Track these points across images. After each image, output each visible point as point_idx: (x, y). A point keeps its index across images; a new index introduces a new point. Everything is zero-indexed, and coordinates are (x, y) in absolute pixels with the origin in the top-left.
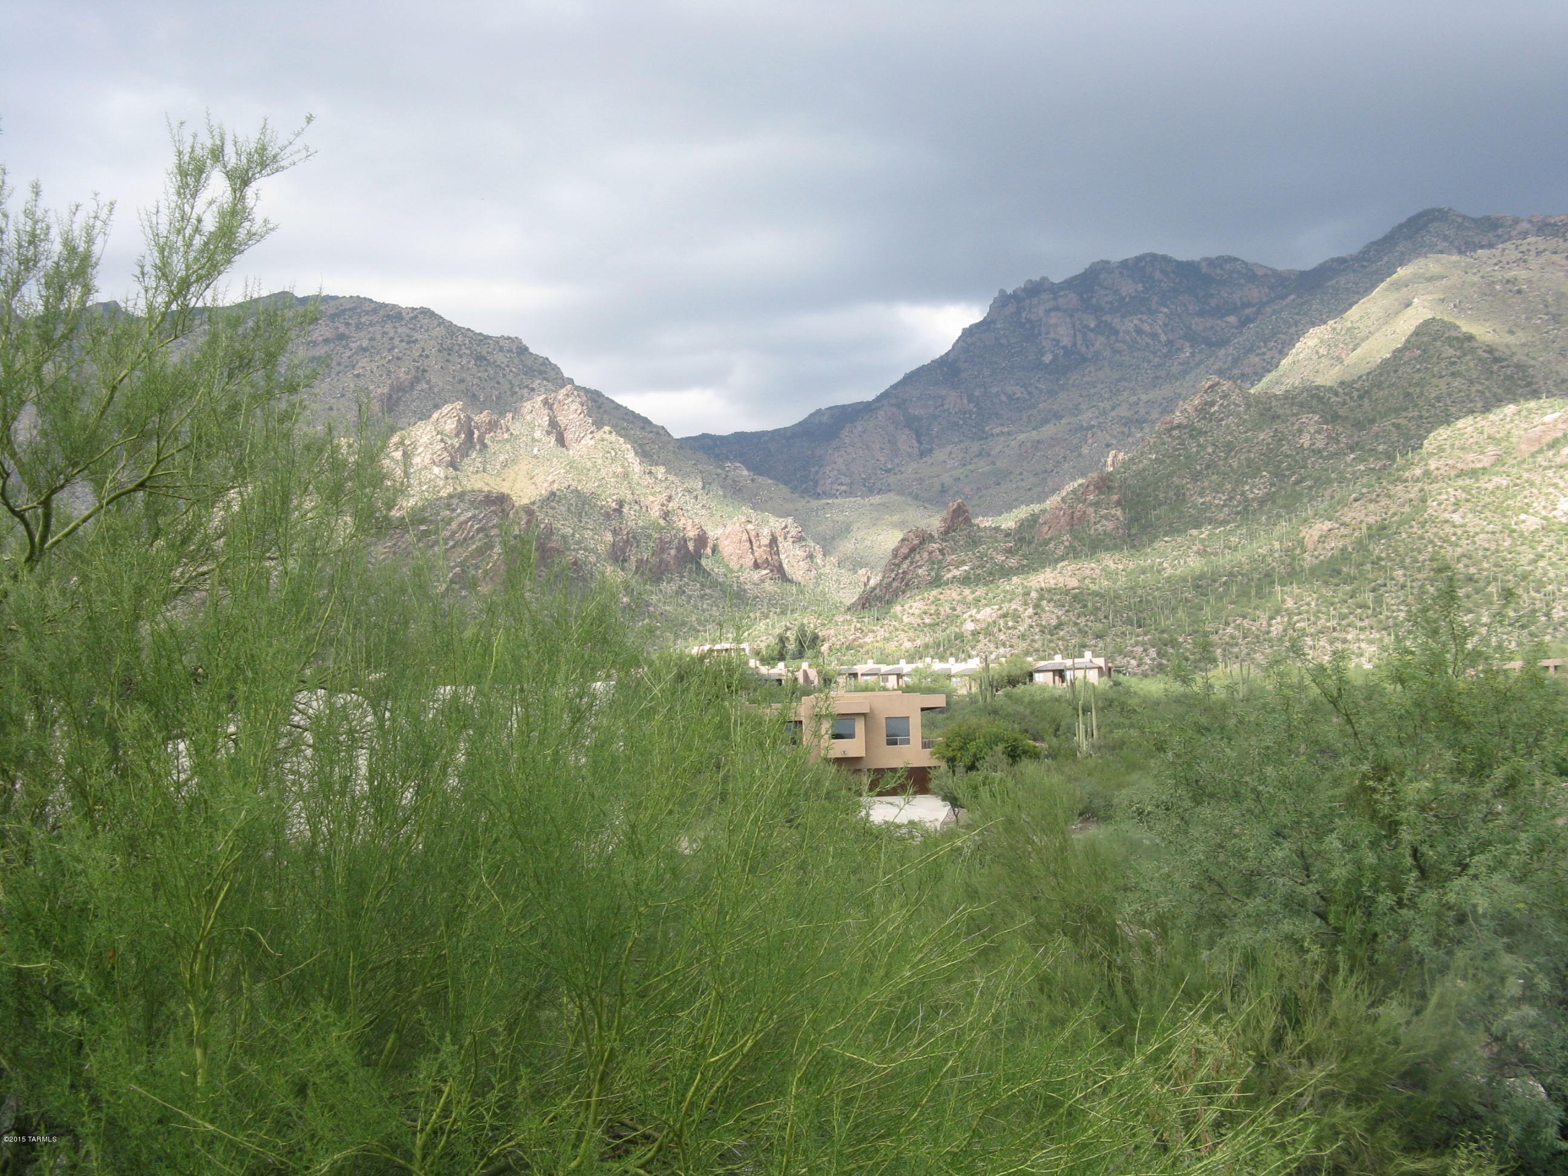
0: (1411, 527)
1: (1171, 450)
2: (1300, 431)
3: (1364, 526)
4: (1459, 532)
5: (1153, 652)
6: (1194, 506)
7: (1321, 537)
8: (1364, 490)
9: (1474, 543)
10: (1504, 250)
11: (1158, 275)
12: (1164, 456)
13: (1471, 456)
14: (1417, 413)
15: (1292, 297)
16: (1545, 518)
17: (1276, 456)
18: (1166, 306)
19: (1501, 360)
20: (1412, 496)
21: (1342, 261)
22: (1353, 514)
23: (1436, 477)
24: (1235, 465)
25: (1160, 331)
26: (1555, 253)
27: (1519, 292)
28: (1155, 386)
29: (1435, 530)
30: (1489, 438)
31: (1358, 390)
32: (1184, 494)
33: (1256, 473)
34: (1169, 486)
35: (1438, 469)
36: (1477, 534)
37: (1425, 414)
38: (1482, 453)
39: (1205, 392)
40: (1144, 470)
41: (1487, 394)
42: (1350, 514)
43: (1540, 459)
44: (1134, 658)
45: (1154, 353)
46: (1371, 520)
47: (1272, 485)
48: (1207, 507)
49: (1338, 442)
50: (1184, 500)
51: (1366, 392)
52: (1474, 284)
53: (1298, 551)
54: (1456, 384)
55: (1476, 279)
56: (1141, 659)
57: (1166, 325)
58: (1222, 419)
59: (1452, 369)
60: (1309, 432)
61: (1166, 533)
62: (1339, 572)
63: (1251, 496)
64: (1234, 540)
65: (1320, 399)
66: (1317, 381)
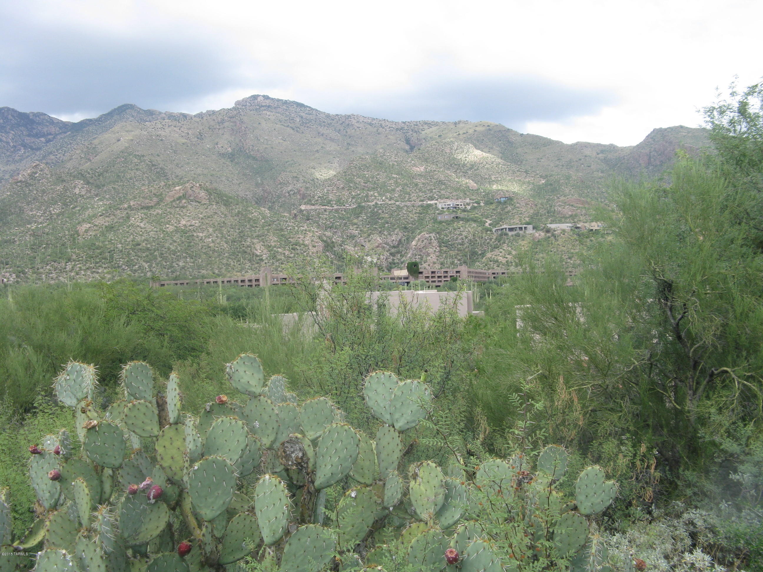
0: (124, 228)
1: (17, 191)
2: (75, 187)
3: (104, 227)
4: (143, 231)
5: (14, 276)
6: (28, 216)
7: (86, 230)
8: (104, 212)
9: (149, 235)
10: (156, 123)
11: (10, 117)
12: (14, 194)
13: (147, 201)
14: (122, 184)
15: (69, 133)
16: (176, 227)
17: (64, 196)
18: (13, 131)
19: (155, 166)
20: (123, 215)
22: (100, 222)
23: (133, 208)
24: (46, 199)
25: (10, 141)
26: (175, 127)
27: (162, 140)
28: (7, 164)
29: (133, 229)
30: (154, 195)
31: (98, 173)
32: (23, 210)
33: (56, 203)
34: (16, 206)
35: (134, 205)
36: (150, 231)
37: (125, 184)
38: (151, 200)
39: (33, 168)
40: (4, 199)
41: (150, 178)
42: (98, 221)
43: (174, 204)
44: (5, 278)
45: (7, 150)
46: (107, 224)
47: (63, 208)
48: (34, 216)
49: (90, 193)
50: (23, 213)
51: (101, 174)
52: (145, 135)
53: (76, 236)
54: (138, 173)
55: (145, 133)
56: (8, 278)
57: (13, 139)
58: (40, 180)
59: (136, 167)
60: (79, 188)
61: (15, 226)
62: (95, 244)
63: (53, 212)
64: (47, 230)
65: (82, 175)
66: (81, 168)
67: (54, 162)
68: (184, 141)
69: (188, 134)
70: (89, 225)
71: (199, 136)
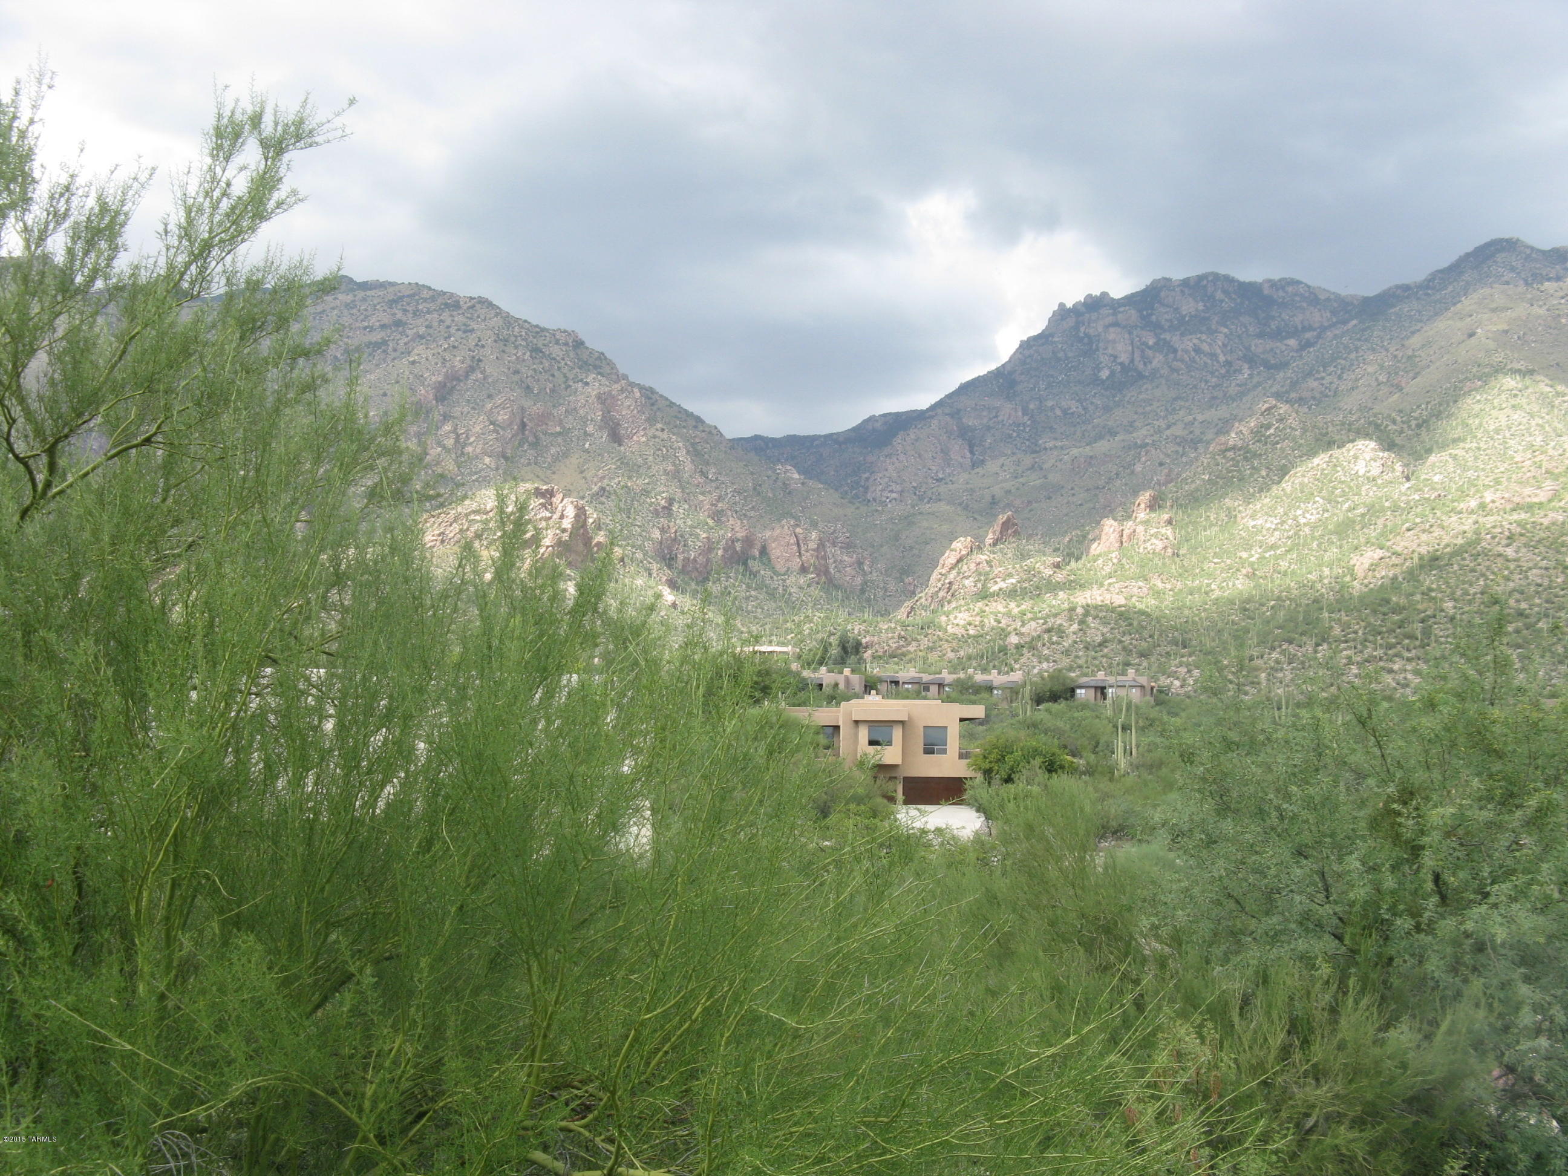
0: (1464, 559)
1: (1224, 471)
2: (1356, 458)
3: (1416, 556)
4: (1512, 567)
5: (1196, 673)
6: (1245, 529)
7: (1372, 565)
8: (1418, 520)
9: (1527, 578)
11: (1219, 295)
12: (1217, 477)
13: (1527, 491)
14: (1474, 445)
15: (1354, 322)
17: (1331, 481)
18: (1226, 327)
20: (1466, 528)
21: (1406, 288)
22: (1406, 544)
23: (1491, 510)
24: (1288, 489)
25: (1219, 351)
28: (1211, 407)
29: (1488, 563)
30: (1547, 472)
31: (1416, 419)
32: (1236, 516)
33: (1309, 497)
34: (1220, 508)
35: (1493, 502)
36: (1530, 569)
37: (1483, 445)
38: (1539, 488)
39: (1262, 414)
40: (1197, 490)
41: (1547, 428)
42: (1402, 544)
44: (1177, 678)
45: (1212, 373)
46: (1423, 550)
47: (1325, 511)
48: (1258, 530)
49: (1393, 471)
50: (1235, 522)
51: (1424, 421)
52: (1539, 317)
53: (1348, 578)
54: (1516, 417)
55: (1542, 311)
56: (1184, 680)
57: (1225, 345)
58: (1277, 443)
59: (1513, 402)
60: (1364, 459)
61: (1216, 555)
62: (1388, 602)
63: (1302, 521)
64: (1284, 565)
65: (1377, 426)
66: (1377, 409)
67: (1318, 396)
70: (1379, 553)
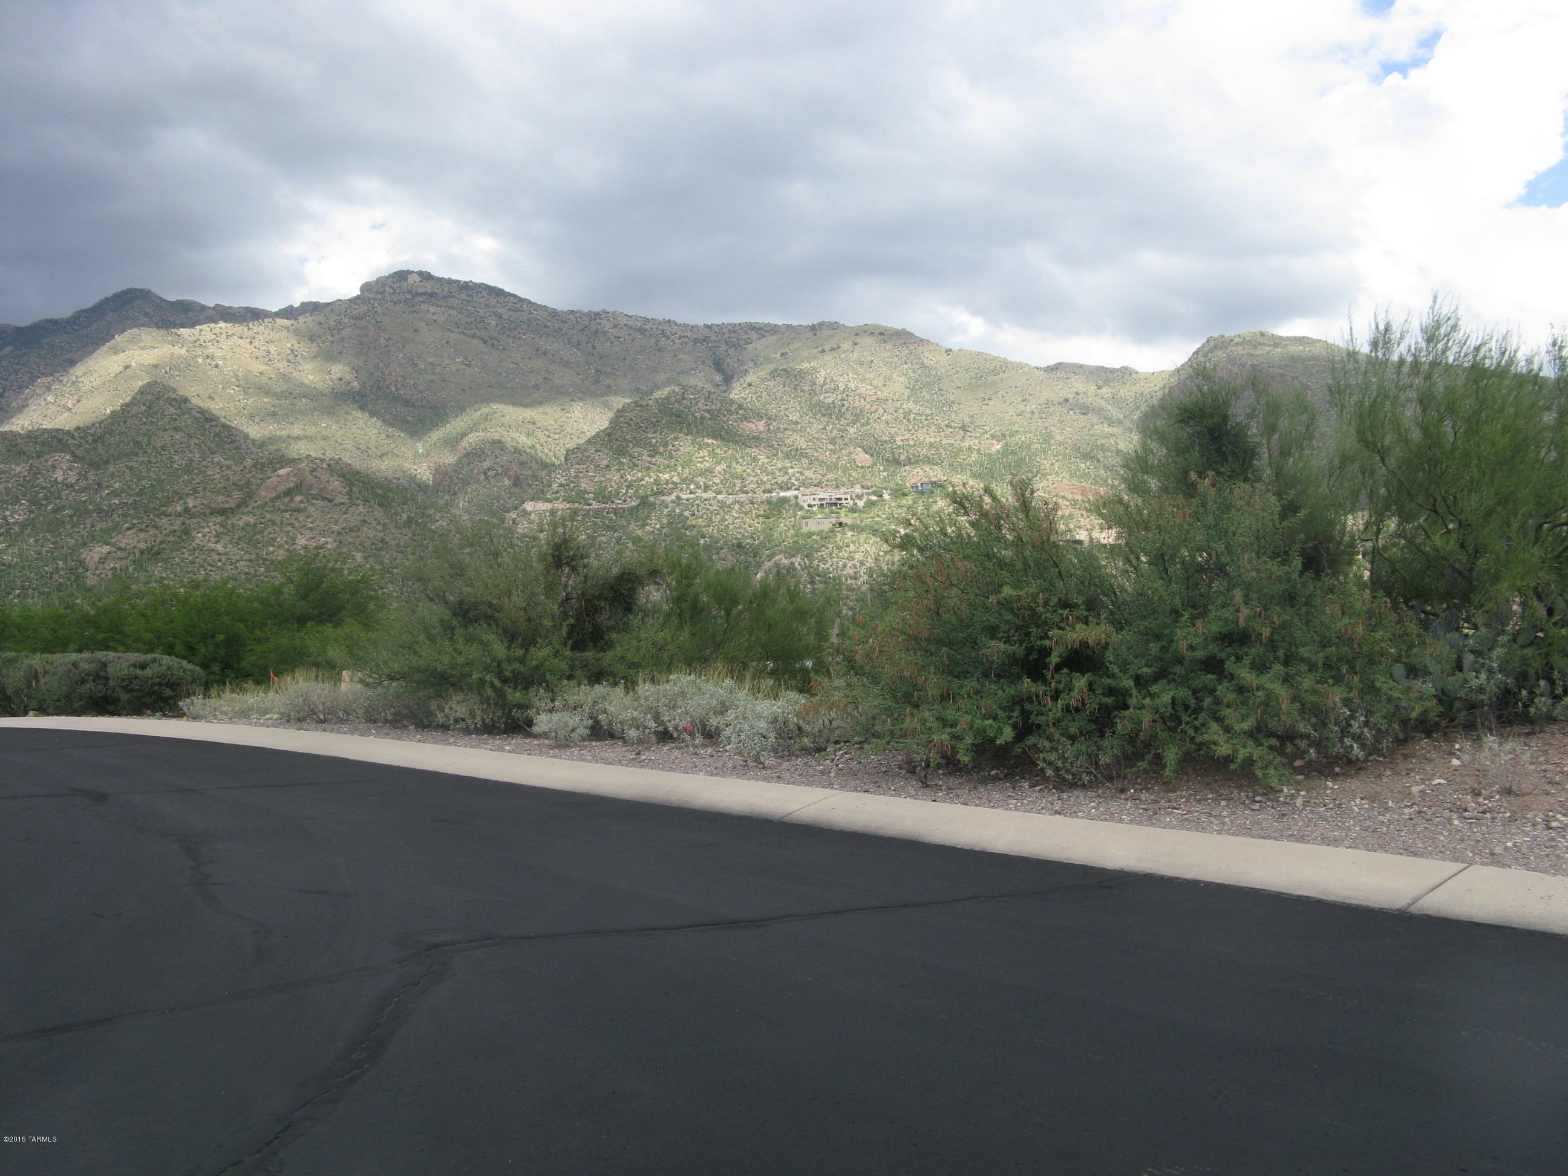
0: (183, 553)
2: (54, 467)
3: (137, 551)
4: (224, 559)
7: (100, 558)
8: (135, 521)
9: (237, 568)
10: (201, 331)
13: (221, 498)
14: (146, 459)
15: (9, 348)
16: (287, 550)
17: (33, 487)
19: (211, 420)
20: (175, 528)
21: (54, 322)
22: (127, 541)
23: (194, 514)
26: (241, 338)
27: (217, 366)
29: (204, 556)
30: (234, 484)
31: (92, 435)
33: (16, 501)
35: (195, 507)
36: (238, 561)
37: (153, 459)
38: (229, 496)
41: (203, 447)
42: (124, 541)
43: (278, 503)
46: (143, 546)
47: (31, 512)
49: (87, 479)
51: (99, 438)
52: (180, 356)
53: (81, 570)
54: (178, 437)
55: (182, 351)
59: (174, 424)
60: (62, 469)
63: (12, 520)
65: (60, 441)
66: (52, 425)
68: (262, 368)
69: (269, 352)
70: (105, 549)
71: (291, 357)
